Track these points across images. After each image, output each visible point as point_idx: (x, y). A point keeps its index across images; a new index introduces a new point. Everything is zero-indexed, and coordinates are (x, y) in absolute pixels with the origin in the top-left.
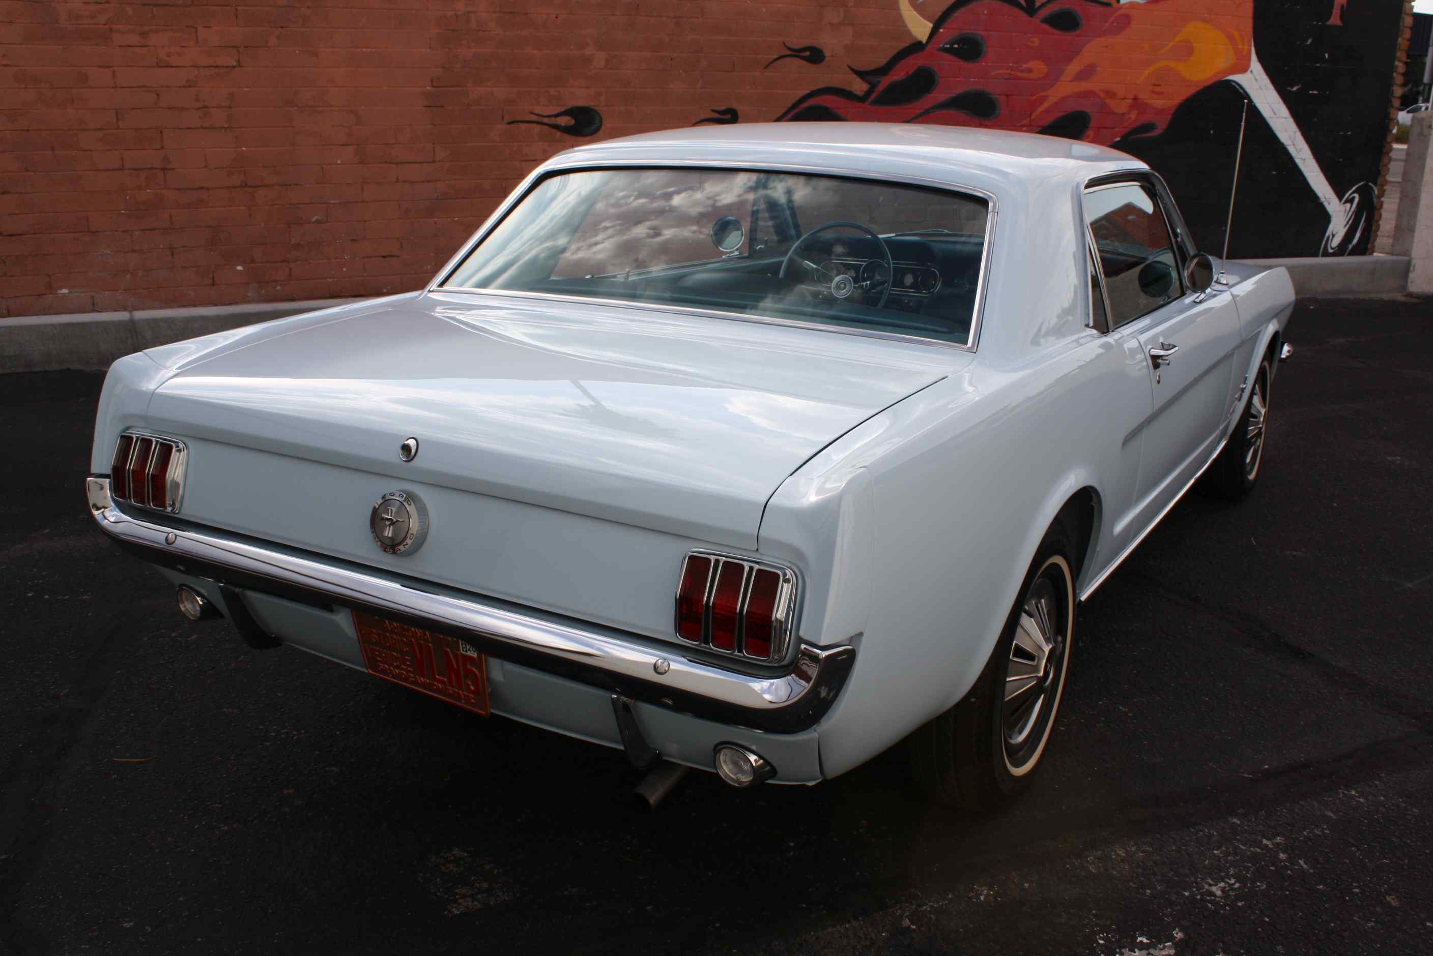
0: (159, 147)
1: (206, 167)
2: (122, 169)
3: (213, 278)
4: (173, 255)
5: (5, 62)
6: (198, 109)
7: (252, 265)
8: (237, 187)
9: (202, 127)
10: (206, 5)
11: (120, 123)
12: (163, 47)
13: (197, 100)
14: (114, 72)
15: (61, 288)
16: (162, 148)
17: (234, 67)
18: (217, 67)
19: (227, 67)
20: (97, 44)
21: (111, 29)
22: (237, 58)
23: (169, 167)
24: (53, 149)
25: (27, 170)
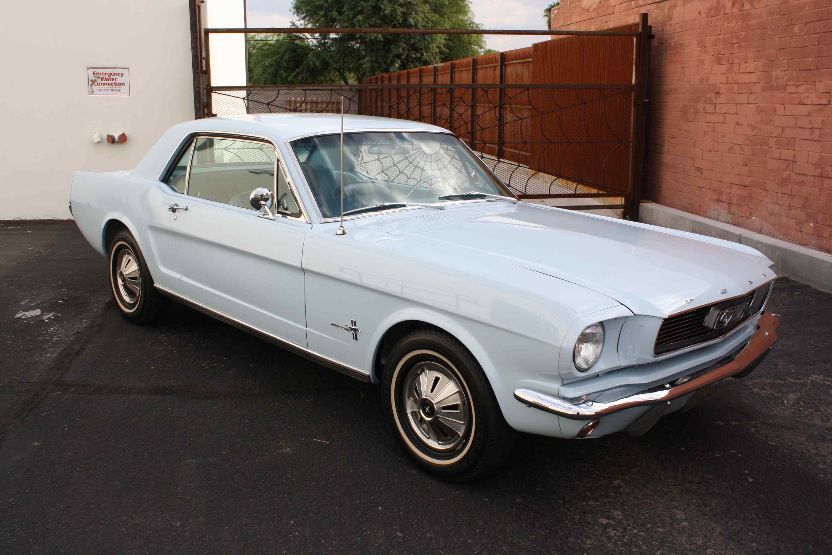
0: (793, 149)
1: (808, 162)
2: (780, 159)
3: (801, 227)
4: (790, 210)
5: (755, 102)
6: (810, 129)
7: (817, 224)
8: (817, 176)
9: (809, 140)
10: (822, 68)
11: (783, 134)
12: (803, 93)
13: (810, 123)
14: (785, 107)
15: (753, 217)
16: (794, 150)
17: (827, 105)
18: (820, 104)
19: (825, 104)
20: (781, 93)
21: (787, 85)
22: (828, 99)
23: (795, 160)
24: (761, 145)
25: (753, 155)
